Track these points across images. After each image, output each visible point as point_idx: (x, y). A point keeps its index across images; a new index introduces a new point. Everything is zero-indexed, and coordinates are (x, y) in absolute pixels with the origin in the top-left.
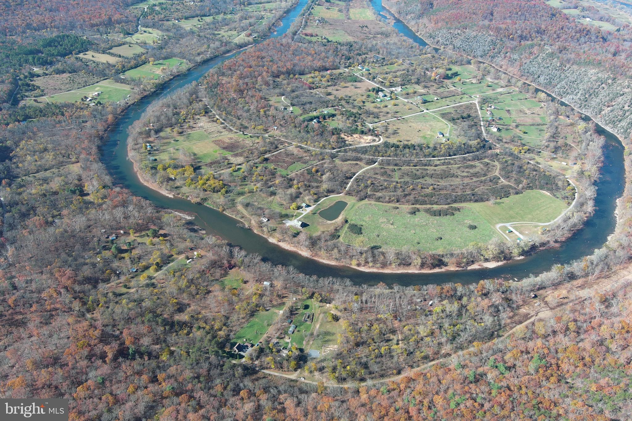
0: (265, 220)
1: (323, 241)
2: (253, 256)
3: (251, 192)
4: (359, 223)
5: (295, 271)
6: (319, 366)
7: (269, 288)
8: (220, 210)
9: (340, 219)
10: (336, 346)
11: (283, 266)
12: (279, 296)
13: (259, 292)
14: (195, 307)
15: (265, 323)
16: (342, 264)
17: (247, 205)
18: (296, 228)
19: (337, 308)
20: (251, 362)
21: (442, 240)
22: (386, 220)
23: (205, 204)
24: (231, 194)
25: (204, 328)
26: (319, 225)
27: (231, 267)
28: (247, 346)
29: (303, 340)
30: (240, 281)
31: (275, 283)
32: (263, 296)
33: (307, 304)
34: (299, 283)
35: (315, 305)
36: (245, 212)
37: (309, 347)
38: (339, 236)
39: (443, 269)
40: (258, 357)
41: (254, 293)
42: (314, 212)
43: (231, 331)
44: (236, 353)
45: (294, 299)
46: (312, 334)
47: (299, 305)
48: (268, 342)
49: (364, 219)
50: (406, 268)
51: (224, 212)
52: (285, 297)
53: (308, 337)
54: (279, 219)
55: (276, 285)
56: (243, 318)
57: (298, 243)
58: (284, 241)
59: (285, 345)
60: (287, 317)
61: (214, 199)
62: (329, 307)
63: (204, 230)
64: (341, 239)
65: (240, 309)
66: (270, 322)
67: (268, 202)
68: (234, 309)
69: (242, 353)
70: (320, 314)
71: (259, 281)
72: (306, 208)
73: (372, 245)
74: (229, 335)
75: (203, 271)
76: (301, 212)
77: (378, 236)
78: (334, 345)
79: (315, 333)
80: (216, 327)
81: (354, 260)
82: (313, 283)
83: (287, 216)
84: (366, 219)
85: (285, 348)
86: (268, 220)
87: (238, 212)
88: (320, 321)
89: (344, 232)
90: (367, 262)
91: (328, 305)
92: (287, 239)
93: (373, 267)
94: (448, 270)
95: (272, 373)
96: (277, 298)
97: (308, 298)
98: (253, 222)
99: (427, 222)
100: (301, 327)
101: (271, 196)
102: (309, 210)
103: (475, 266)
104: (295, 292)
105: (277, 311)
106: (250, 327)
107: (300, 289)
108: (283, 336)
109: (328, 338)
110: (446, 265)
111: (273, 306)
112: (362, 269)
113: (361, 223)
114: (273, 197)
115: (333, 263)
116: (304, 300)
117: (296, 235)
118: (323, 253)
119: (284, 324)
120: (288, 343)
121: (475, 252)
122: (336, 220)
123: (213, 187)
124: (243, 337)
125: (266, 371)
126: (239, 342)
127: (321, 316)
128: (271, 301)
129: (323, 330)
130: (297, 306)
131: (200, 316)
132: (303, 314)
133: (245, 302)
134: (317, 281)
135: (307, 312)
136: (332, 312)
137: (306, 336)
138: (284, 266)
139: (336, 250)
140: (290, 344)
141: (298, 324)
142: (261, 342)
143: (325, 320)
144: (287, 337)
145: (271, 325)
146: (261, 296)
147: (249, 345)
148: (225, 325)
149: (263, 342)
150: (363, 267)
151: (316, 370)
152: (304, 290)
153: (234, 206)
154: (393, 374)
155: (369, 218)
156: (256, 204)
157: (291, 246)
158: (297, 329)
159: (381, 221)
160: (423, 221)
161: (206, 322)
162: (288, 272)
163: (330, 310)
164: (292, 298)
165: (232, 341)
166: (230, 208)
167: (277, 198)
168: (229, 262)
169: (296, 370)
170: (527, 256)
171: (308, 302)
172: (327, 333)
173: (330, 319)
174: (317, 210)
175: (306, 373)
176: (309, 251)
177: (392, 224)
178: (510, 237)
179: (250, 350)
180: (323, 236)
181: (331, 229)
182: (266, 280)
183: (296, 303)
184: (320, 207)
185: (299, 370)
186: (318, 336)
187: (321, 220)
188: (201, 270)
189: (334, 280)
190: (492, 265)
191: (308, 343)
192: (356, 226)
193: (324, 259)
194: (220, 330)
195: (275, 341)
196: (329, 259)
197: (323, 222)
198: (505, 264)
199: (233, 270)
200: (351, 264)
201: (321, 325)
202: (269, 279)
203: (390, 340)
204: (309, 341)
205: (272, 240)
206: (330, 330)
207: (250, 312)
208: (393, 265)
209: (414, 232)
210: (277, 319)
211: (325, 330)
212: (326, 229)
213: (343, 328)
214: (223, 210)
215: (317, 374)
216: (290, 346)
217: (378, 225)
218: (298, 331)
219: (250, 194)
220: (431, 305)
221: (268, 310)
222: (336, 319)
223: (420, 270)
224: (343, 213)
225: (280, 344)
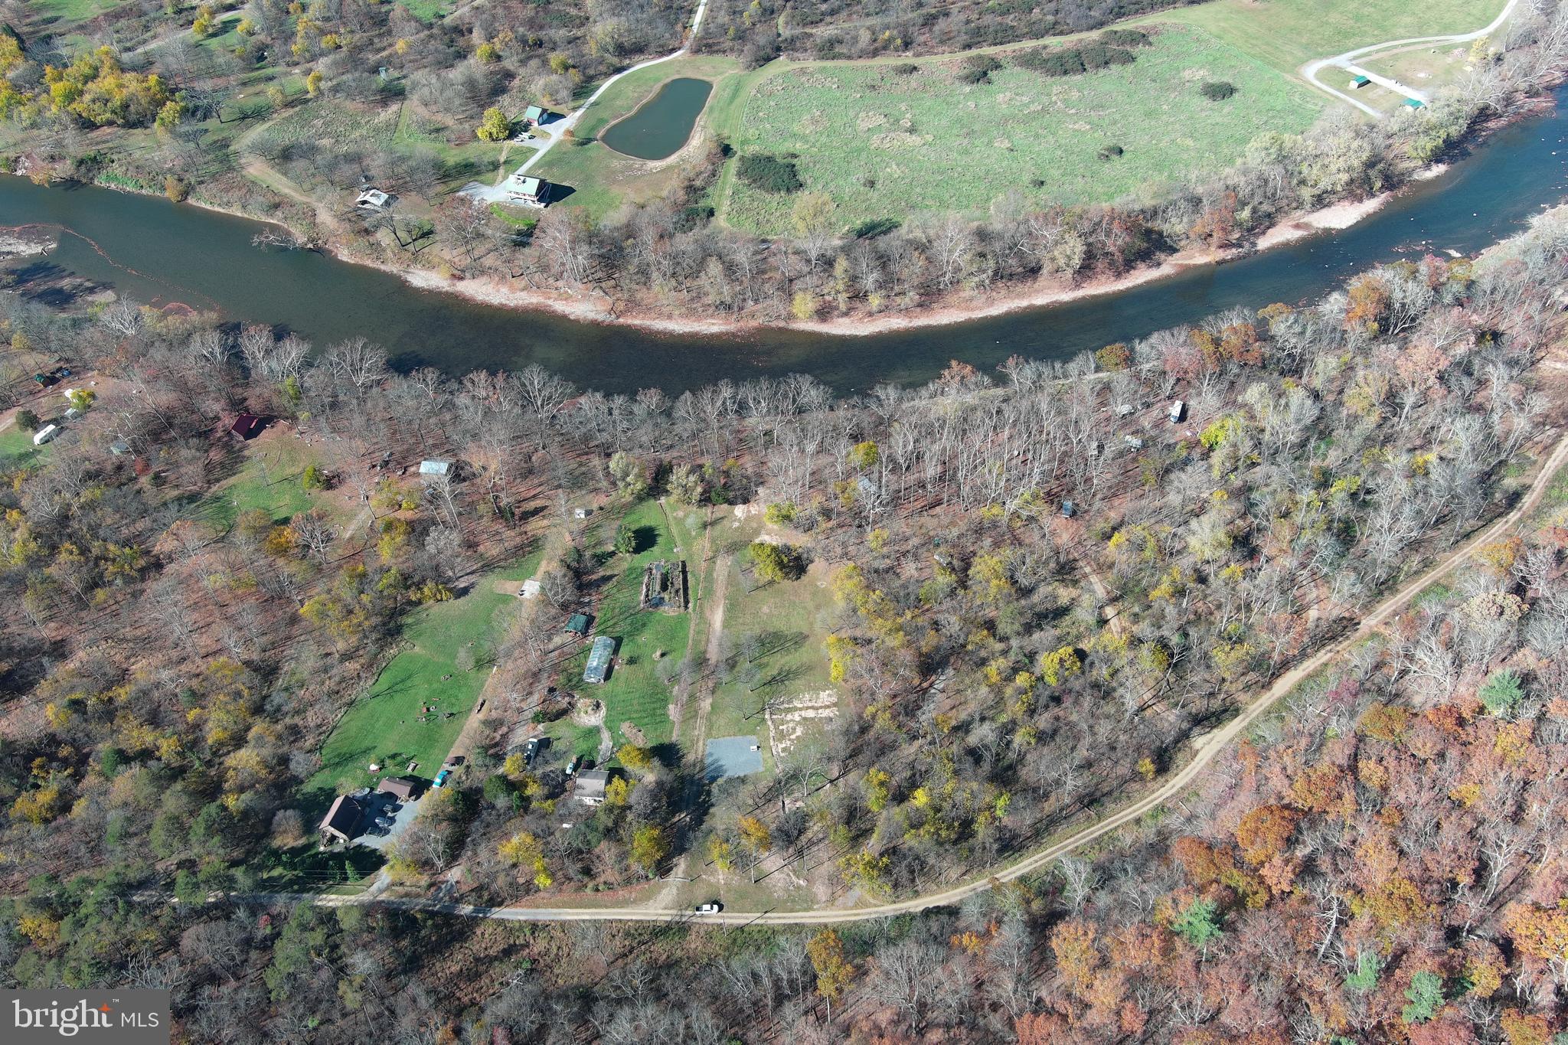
0: (376, 200)
1: (649, 236)
2: (342, 356)
3: (297, 101)
4: (779, 148)
5: (555, 387)
6: (773, 816)
7: (446, 490)
8: (171, 194)
9: (697, 145)
10: (826, 697)
11: (493, 373)
12: (502, 514)
13: (404, 515)
14: (97, 653)
15: (464, 658)
16: (753, 324)
17: (285, 156)
18: (521, 212)
19: (787, 518)
20: (424, 880)
21: (1126, 156)
22: (882, 120)
23: (100, 181)
24: (212, 123)
25: (146, 755)
26: (615, 181)
27: (252, 424)
28: (391, 797)
29: (665, 702)
30: (305, 481)
31: (475, 458)
32: (425, 532)
33: (645, 522)
34: (586, 438)
35: (680, 522)
36: (282, 184)
37: (700, 729)
38: (711, 213)
39: (1168, 267)
40: (455, 849)
41: (380, 525)
42: (582, 135)
43: (296, 733)
44: (337, 848)
45: (580, 514)
46: (700, 662)
47: (610, 536)
48: (494, 752)
49: (796, 128)
50: (1020, 288)
51: (191, 201)
52: (536, 512)
53: (687, 677)
54: (440, 188)
55: (477, 465)
56: (346, 657)
57: (544, 268)
58: (478, 271)
59: (583, 746)
60: (564, 607)
61: (137, 154)
62: (749, 518)
63: (106, 286)
64: (721, 221)
65: (323, 614)
66: (487, 645)
67: (377, 130)
68: (294, 620)
69: (369, 841)
70: (712, 560)
71: (400, 463)
72: (546, 127)
73: (858, 224)
74: (284, 761)
75: (119, 468)
76: (528, 143)
77: (872, 184)
78: (817, 690)
79: (713, 654)
80: (213, 734)
81: (799, 297)
82: (648, 426)
83: (470, 170)
84: (803, 125)
85: (586, 764)
86: (393, 198)
87: (251, 187)
88: (720, 589)
89: (729, 192)
90: (858, 296)
91: (739, 511)
92: (489, 261)
93: (884, 310)
94: (1188, 268)
95: (544, 915)
96: (499, 526)
97: (640, 498)
98: (325, 218)
99: (1045, 99)
100: (642, 639)
101: (384, 103)
102: (557, 131)
103: (1282, 234)
104: (579, 482)
105: (509, 587)
106: (392, 690)
107: (596, 462)
108: (563, 702)
109: (778, 662)
110: (1173, 250)
111: (488, 567)
112: (841, 327)
113: (787, 146)
114: (394, 107)
115: (713, 326)
116: (627, 509)
117: (524, 238)
118: (660, 290)
119: (557, 640)
120: (593, 732)
121: (1276, 174)
122: (683, 152)
123: (117, 101)
124: (366, 751)
125: (513, 913)
126: (350, 786)
127: (723, 565)
128: (471, 545)
129: (749, 630)
130: (599, 543)
131: (122, 694)
132: (634, 576)
133: (343, 576)
134: (668, 413)
135: (653, 558)
136: (765, 538)
137: (674, 678)
138: (501, 376)
139: (714, 268)
140: (606, 735)
141: (622, 628)
142: (459, 760)
143: (746, 583)
144: (582, 703)
145: (492, 662)
146: (417, 531)
147: (402, 791)
148: (258, 710)
149: (472, 759)
150: (845, 320)
151: (766, 843)
152: (615, 463)
153: (231, 169)
154: (1137, 776)
155: (815, 121)
156: (326, 142)
157: (513, 290)
158: (625, 652)
159: (863, 125)
160: (1025, 99)
161: (154, 719)
162: (526, 400)
163: (757, 532)
164: (570, 512)
165: (310, 787)
166: (214, 177)
167: (413, 108)
168: (236, 404)
169: (663, 869)
170: (1452, 160)
171: (648, 515)
172: (771, 642)
173: (766, 571)
174: (594, 128)
175: (721, 875)
176: (598, 293)
177: (912, 130)
178: (1371, 103)
179: (411, 812)
180: (643, 220)
181: (673, 188)
182: (427, 456)
183: (589, 530)
184: (605, 115)
185: (681, 864)
186: (732, 664)
187: (618, 161)
188: (109, 467)
189: (747, 392)
190: (1342, 217)
191: (691, 712)
192: (770, 159)
193: (670, 317)
194: (239, 741)
195: (526, 735)
196: (691, 313)
197: (630, 168)
198: (1387, 204)
199: (266, 435)
200: (791, 317)
201: (732, 609)
202: (443, 447)
203: (1061, 612)
204: (693, 698)
205: (421, 279)
206: (779, 625)
207: (375, 620)
208: (968, 291)
209: (1007, 144)
210: (515, 628)
211: (757, 631)
212: (649, 193)
213: (840, 603)
214: (185, 194)
215: (772, 862)
216: (606, 743)
217: (856, 143)
218: (632, 661)
219: (291, 111)
220: (1183, 417)
221: (464, 592)
222: (794, 565)
223: (1078, 286)
224: (700, 120)
225: (557, 746)
